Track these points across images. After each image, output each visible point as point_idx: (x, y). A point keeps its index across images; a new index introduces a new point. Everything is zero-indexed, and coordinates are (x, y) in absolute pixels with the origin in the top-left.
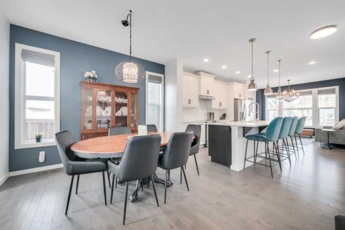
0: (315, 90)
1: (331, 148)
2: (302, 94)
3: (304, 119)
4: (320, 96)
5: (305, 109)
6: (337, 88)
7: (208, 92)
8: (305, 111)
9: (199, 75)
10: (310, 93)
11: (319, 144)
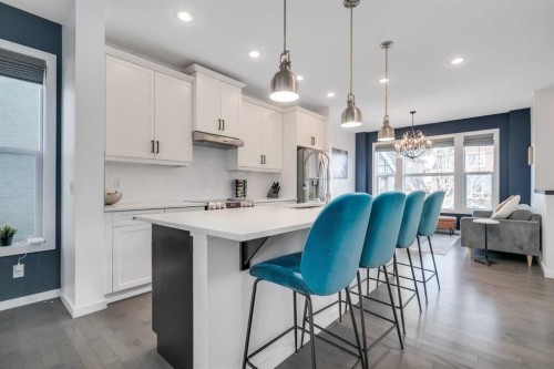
0: (459, 137)
1: (490, 263)
2: (436, 143)
3: (439, 196)
4: (467, 148)
5: (442, 174)
6: (496, 132)
7: (221, 125)
8: (442, 180)
9: (191, 73)
10: (451, 142)
11: (467, 251)
